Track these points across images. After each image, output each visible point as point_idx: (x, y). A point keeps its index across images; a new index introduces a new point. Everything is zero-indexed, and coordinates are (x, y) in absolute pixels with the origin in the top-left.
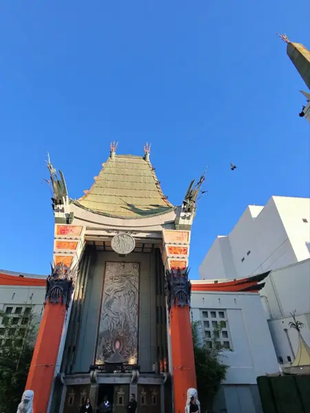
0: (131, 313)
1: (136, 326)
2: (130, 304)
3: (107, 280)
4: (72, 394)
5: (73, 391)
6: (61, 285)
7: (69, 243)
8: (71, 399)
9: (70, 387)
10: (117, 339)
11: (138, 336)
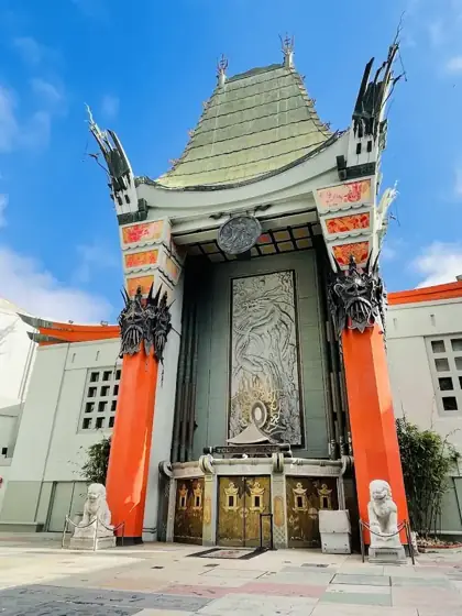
0: (284, 360)
1: (296, 382)
2: (281, 345)
3: (237, 311)
4: (184, 492)
5: (184, 487)
6: (138, 323)
7: (145, 253)
8: (183, 499)
9: (180, 482)
10: (258, 405)
11: (300, 399)
